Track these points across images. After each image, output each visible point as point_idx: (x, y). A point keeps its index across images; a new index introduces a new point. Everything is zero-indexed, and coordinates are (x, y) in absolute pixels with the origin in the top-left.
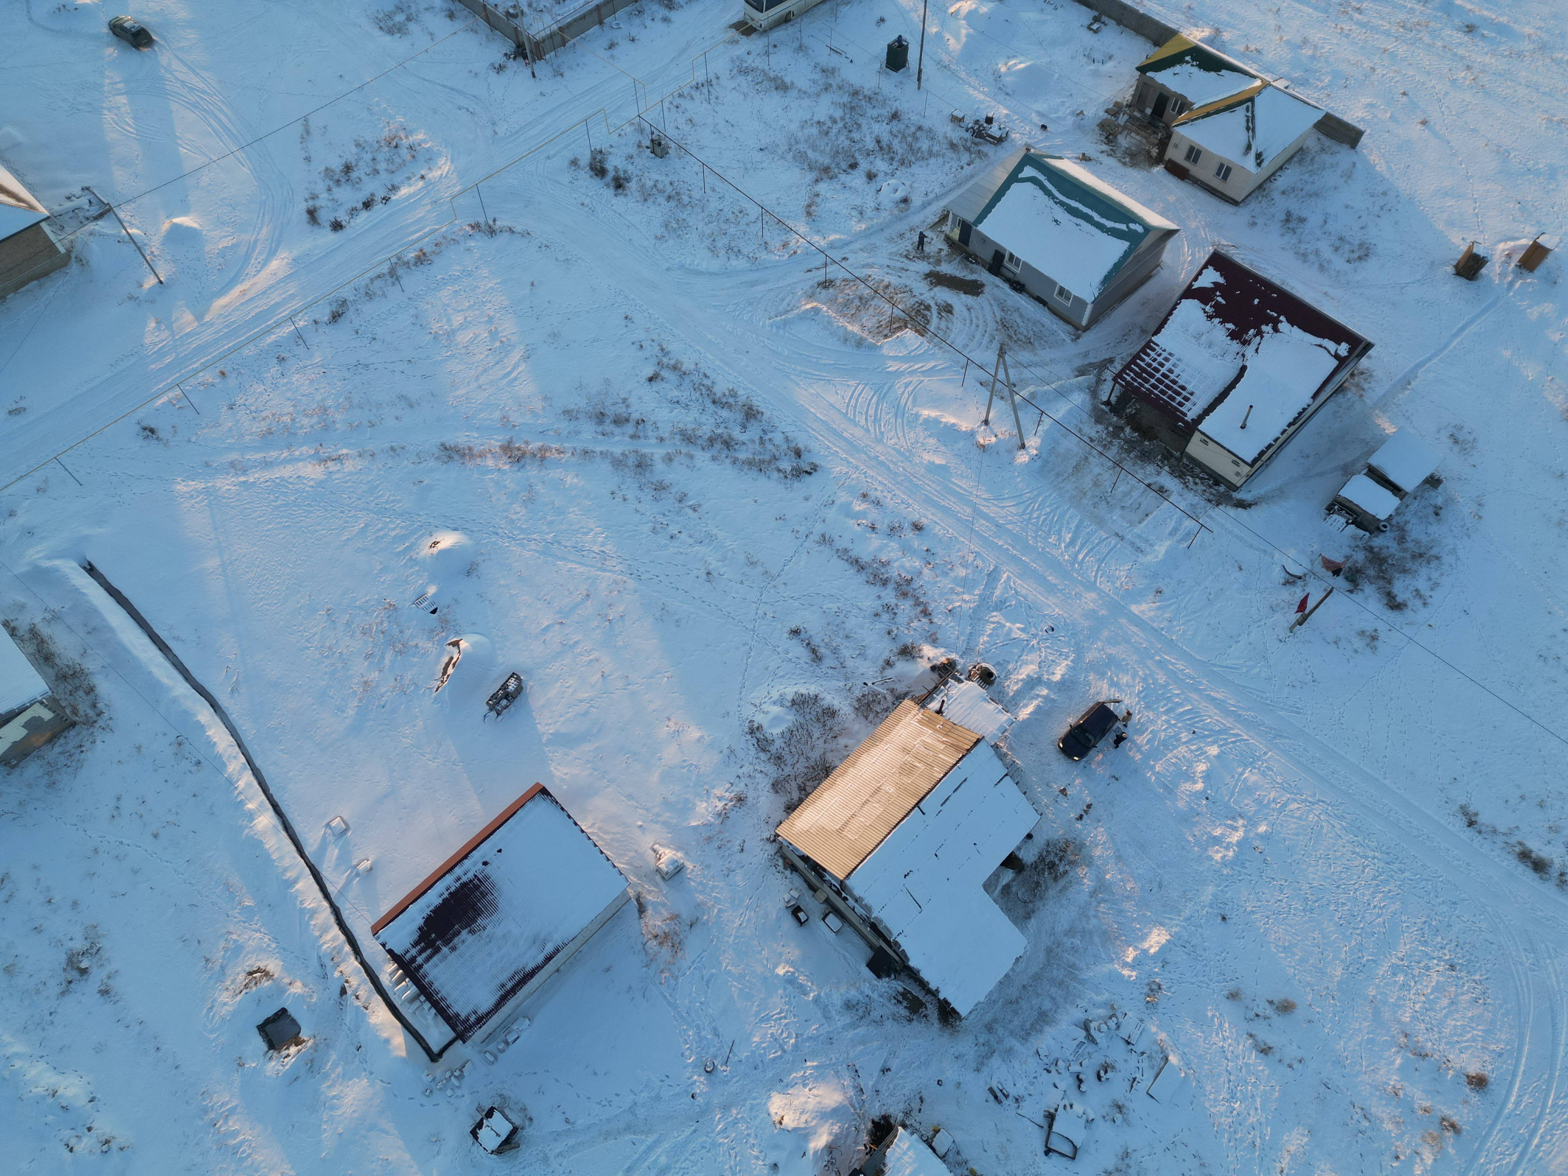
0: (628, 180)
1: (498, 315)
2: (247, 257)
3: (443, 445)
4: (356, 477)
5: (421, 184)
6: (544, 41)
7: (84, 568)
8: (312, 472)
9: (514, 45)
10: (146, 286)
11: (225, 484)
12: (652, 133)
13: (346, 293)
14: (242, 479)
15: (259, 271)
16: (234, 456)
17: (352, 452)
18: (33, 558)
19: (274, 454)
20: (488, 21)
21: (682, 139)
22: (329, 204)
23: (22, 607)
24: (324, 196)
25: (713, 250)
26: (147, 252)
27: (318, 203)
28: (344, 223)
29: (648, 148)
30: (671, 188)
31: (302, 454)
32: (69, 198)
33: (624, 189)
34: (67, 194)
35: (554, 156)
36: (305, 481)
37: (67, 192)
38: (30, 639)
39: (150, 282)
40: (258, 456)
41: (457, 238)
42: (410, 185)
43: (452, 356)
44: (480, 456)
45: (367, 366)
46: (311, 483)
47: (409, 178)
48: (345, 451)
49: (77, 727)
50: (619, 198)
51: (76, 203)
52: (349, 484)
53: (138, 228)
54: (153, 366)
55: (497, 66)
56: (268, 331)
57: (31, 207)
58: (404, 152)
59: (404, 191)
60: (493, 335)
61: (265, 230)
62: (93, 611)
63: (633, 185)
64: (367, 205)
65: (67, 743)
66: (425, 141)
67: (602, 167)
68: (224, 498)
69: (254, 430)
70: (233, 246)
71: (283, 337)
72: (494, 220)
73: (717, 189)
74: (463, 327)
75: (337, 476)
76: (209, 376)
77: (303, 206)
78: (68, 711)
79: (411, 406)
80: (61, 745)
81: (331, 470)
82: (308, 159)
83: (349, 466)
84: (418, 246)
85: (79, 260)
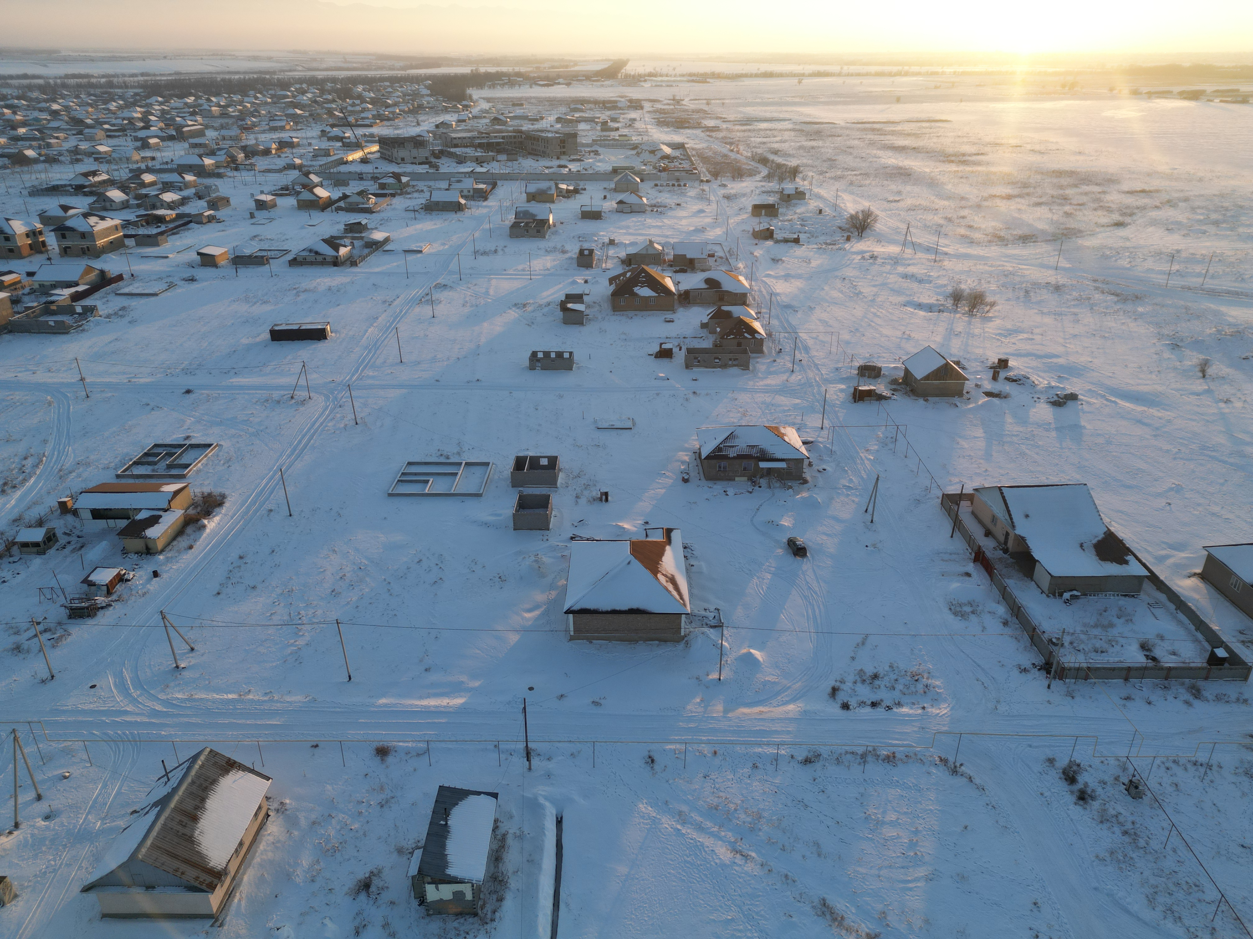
0: (1093, 798)
1: (925, 833)
2: (778, 693)
3: (824, 900)
4: (748, 878)
5: (920, 711)
6: (1070, 669)
7: (557, 818)
8: (724, 853)
9: (1044, 661)
10: (710, 677)
11: (667, 823)
12: (1134, 776)
13: (824, 751)
14: (679, 827)
15: (779, 706)
16: (684, 808)
17: (758, 858)
18: (539, 792)
19: (709, 824)
20: (1032, 638)
21: (1161, 794)
22: (849, 691)
23: (511, 817)
24: (849, 684)
25: (1151, 901)
26: (724, 659)
27: (843, 686)
28: (851, 707)
29: (1124, 784)
30: (1132, 827)
31: (725, 836)
32: (705, 610)
33: (1086, 803)
34: (706, 608)
35: (1036, 747)
36: (715, 857)
37: (706, 606)
38: (499, 840)
39: (714, 676)
40: (699, 819)
41: (924, 761)
42: (911, 708)
43: (871, 839)
44: (847, 930)
45: (806, 806)
46: (717, 861)
47: (913, 704)
48: (753, 854)
49: (476, 918)
50: (1078, 807)
51: (707, 614)
52: (741, 880)
53: (729, 644)
54: (681, 724)
55: (1023, 668)
56: (760, 744)
57: (685, 605)
58: (920, 687)
59: (905, 710)
60: (913, 845)
61: (799, 684)
62: (540, 849)
63: (1096, 805)
64: (874, 705)
65: (463, 924)
66: (939, 687)
67: (1073, 776)
68: (660, 831)
69: (708, 800)
70: (774, 683)
71: (766, 753)
72: (961, 765)
73: (1178, 852)
74: (893, 824)
75: (737, 868)
76: (707, 750)
77: (833, 683)
78: (480, 903)
79: (819, 855)
80: (459, 923)
81: (736, 861)
82: (853, 658)
83: (749, 867)
84: (893, 749)
85: (687, 643)
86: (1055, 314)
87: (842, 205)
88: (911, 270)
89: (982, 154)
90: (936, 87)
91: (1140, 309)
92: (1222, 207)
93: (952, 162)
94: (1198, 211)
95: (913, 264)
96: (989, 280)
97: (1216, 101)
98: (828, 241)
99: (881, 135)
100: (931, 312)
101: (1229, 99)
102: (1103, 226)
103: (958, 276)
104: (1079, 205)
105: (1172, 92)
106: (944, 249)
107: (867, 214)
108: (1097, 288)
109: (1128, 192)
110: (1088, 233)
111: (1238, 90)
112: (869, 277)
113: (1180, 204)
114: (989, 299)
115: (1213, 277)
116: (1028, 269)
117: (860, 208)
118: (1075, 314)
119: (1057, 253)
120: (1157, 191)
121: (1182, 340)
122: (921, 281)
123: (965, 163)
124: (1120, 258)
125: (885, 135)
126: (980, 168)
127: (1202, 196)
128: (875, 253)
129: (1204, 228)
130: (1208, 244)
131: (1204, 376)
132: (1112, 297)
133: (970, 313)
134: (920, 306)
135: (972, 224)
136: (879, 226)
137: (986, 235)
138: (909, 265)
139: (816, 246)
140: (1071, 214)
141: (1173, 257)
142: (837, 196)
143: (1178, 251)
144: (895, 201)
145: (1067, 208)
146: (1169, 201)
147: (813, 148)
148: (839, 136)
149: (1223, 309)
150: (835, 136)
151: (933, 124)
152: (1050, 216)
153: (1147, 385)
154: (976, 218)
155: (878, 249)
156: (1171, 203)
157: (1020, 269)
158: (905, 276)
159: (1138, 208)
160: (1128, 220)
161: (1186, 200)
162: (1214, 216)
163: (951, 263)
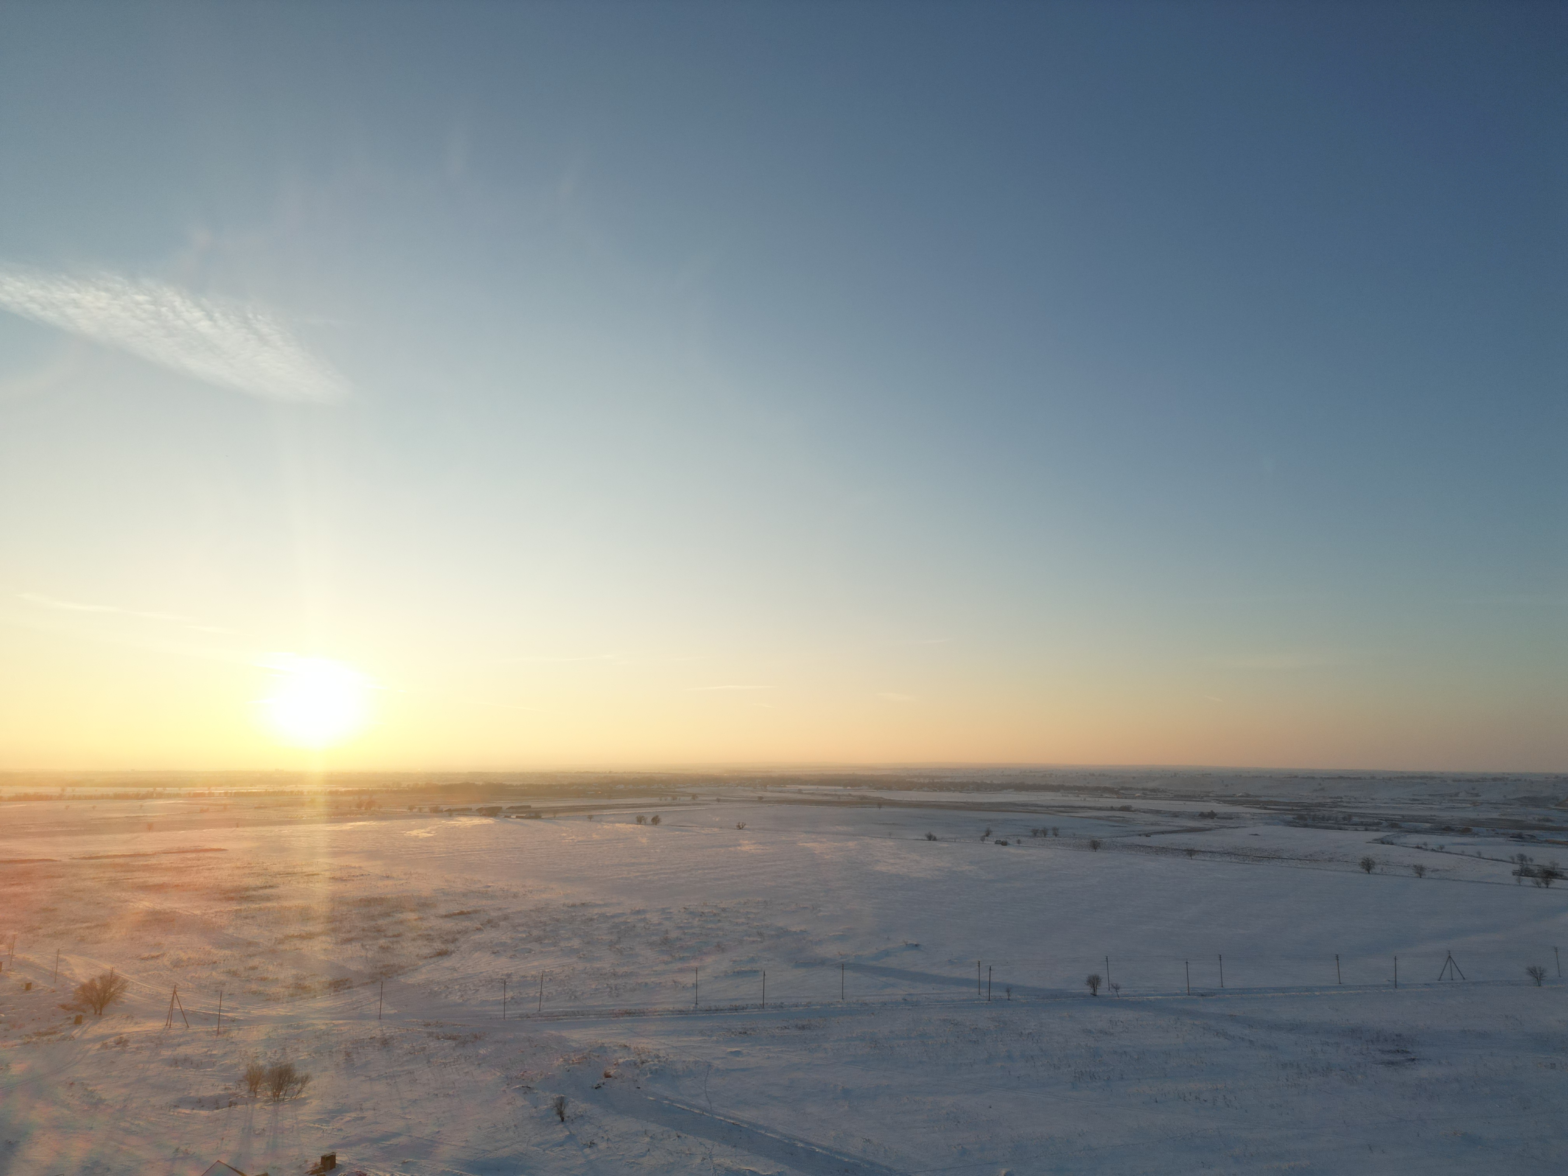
86: (386, 1078)
87: (67, 973)
88: (183, 1051)
89: (271, 887)
90: (202, 811)
91: (482, 1051)
92: (541, 922)
93: (232, 899)
94: (520, 929)
95: (186, 1043)
96: (296, 1046)
97: (512, 817)
98: (43, 1030)
99: (128, 871)
100: (217, 1108)
101: (524, 815)
102: (426, 958)
103: (252, 1050)
104: (394, 936)
105: (471, 809)
106: (230, 1015)
107: (110, 980)
108: (430, 1034)
109: (446, 916)
110: (410, 968)
111: (529, 807)
112: (114, 1073)
113: (502, 923)
114: (299, 1073)
115: (548, 1000)
116: (345, 1024)
117: (98, 972)
118: (411, 1072)
119: (378, 998)
120: (476, 912)
121: (532, 1080)
122: (198, 1066)
123: (248, 899)
124: (450, 993)
125: (133, 871)
126: (269, 904)
127: (520, 912)
128: (124, 1036)
129: (529, 946)
130: (536, 963)
131: (563, 1120)
132: (450, 1042)
133: (276, 1099)
134: (200, 1103)
135: (265, 975)
136: (130, 996)
137: (285, 987)
138: (179, 1045)
139: (19, 1041)
140: (388, 948)
141: (505, 983)
142: (58, 961)
143: (509, 976)
144: (153, 957)
145: (382, 942)
146: (489, 921)
147: (15, 895)
148: (60, 877)
149: (565, 1034)
150: (53, 877)
151: (201, 855)
152: (363, 953)
153: (504, 1147)
154: (271, 968)
155: (129, 1029)
156: (491, 923)
157: (335, 1025)
158: (175, 1062)
159: (459, 933)
160: (451, 947)
161: (506, 918)
162: (535, 933)
163: (241, 1032)
